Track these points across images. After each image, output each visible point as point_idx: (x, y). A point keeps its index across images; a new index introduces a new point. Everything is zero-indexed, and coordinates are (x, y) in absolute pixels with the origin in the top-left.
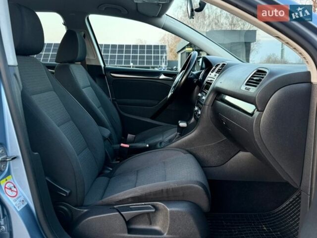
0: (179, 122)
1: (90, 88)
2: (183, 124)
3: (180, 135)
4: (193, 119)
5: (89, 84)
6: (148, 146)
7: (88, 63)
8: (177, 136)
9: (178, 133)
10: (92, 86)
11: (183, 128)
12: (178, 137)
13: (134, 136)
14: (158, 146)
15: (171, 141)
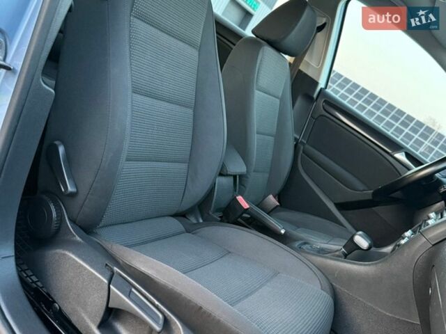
0: (360, 233)
1: (278, 101)
2: (362, 241)
3: (343, 253)
4: (388, 249)
5: (280, 95)
6: (283, 232)
7: (302, 67)
8: (337, 253)
9: (343, 250)
10: (282, 100)
11: (358, 247)
12: (338, 256)
13: (278, 204)
14: (297, 244)
15: (322, 252)
